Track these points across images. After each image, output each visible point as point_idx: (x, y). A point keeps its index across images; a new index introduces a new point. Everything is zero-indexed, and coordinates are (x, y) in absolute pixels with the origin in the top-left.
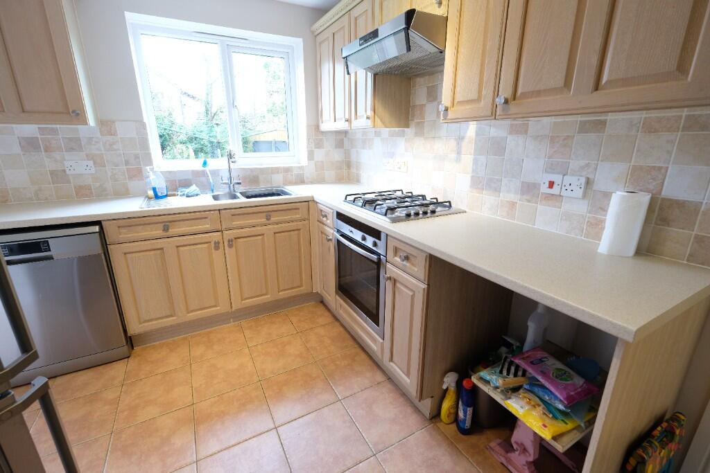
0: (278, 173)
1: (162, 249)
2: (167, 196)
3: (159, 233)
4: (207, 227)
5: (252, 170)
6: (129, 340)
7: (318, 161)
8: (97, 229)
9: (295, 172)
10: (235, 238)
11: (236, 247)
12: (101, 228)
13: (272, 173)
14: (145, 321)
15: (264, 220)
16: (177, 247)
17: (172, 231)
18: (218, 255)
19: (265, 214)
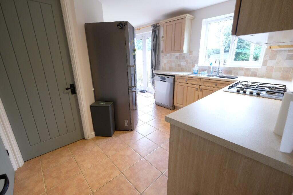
0: (242, 70)
1: (184, 86)
2: (197, 73)
3: (184, 81)
4: (196, 83)
5: (230, 68)
6: (174, 107)
7: (269, 67)
8: (174, 77)
9: (252, 71)
10: (203, 89)
11: (203, 92)
12: (175, 77)
13: (239, 70)
14: (177, 103)
15: (214, 86)
16: (188, 87)
17: (188, 82)
18: (197, 92)
19: (215, 83)
